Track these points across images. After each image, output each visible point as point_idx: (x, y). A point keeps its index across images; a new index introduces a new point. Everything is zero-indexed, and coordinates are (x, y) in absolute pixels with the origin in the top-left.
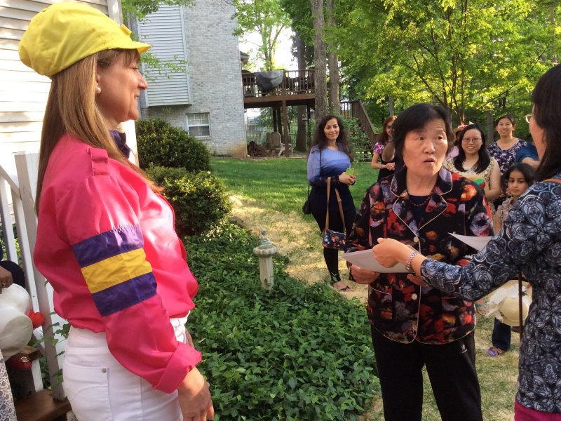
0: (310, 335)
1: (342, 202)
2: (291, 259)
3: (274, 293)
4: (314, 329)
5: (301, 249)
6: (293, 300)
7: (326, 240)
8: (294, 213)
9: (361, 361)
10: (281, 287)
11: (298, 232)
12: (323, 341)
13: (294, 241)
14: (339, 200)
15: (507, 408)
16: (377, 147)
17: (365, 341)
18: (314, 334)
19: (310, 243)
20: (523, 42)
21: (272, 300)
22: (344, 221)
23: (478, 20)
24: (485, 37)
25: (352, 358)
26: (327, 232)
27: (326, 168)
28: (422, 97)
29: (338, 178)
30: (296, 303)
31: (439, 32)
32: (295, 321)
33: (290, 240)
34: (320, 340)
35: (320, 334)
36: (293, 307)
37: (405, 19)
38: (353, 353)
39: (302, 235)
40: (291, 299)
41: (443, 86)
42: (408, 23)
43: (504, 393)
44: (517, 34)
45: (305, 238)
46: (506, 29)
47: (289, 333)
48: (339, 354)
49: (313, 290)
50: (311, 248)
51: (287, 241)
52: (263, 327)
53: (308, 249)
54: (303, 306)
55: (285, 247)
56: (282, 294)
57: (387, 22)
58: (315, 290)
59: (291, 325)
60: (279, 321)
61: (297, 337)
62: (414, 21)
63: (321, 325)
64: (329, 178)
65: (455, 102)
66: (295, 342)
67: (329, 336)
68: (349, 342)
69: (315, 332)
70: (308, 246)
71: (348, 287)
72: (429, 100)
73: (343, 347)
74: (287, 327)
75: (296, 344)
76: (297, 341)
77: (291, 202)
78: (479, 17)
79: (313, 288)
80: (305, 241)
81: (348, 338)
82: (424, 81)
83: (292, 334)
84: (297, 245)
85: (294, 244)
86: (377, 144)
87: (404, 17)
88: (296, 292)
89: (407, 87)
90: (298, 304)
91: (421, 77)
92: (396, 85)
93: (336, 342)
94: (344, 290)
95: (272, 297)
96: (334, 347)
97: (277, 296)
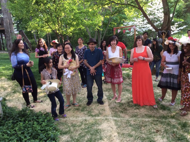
0: (25, 133)
1: (29, 74)
2: (7, 98)
3: (4, 117)
4: (26, 129)
5: (11, 93)
6: (13, 118)
7: (24, 90)
8: (3, 78)
9: (50, 139)
10: (7, 114)
11: (7, 86)
12: (32, 134)
13: (6, 90)
14: (27, 73)
15: (100, 139)
16: (36, 50)
17: (49, 130)
18: (27, 132)
19: (13, 90)
20: (79, 13)
21: (3, 121)
22: (30, 81)
23: (64, 5)
24: (67, 11)
25: (45, 139)
26: (24, 87)
27: (20, 61)
28: (48, 31)
29: (26, 65)
30: (15, 119)
31: (52, 8)
32: (17, 129)
33: (4, 90)
34: (30, 134)
35: (30, 131)
36: (14, 122)
37: (40, 2)
38: (45, 136)
39: (9, 87)
40: (12, 118)
41: (55, 27)
42: (40, 4)
43: (98, 134)
44: (77, 10)
45: (11, 88)
46: (73, 8)
47: (16, 135)
48: (40, 138)
49: (22, 112)
50: (15, 92)
51: (3, 90)
52: (3, 135)
53: (13, 92)
54: (18, 120)
55: (3, 93)
56: (8, 117)
57: (33, 3)
58: (23, 112)
59: (15, 131)
60: (10, 130)
61: (20, 136)
62: (43, 4)
63: (29, 127)
64: (22, 65)
65: (60, 32)
66: (19, 138)
67: (34, 132)
68: (43, 132)
69: (27, 131)
70: (13, 91)
71: (34, 106)
72: (51, 31)
73: (41, 135)
74: (14, 132)
75: (20, 139)
76: (20, 137)
77: (1, 73)
78: (64, 4)
79: (21, 111)
80: (11, 89)
81: (42, 131)
82: (48, 25)
83: (17, 135)
84: (9, 92)
85: (6, 91)
86: (36, 49)
87: (39, 2)
88: (14, 115)
89: (42, 27)
90: (16, 119)
91: (47, 24)
92: (38, 26)
93: (37, 133)
94: (33, 107)
95: (3, 119)
96: (37, 136)
97: (5, 118)
